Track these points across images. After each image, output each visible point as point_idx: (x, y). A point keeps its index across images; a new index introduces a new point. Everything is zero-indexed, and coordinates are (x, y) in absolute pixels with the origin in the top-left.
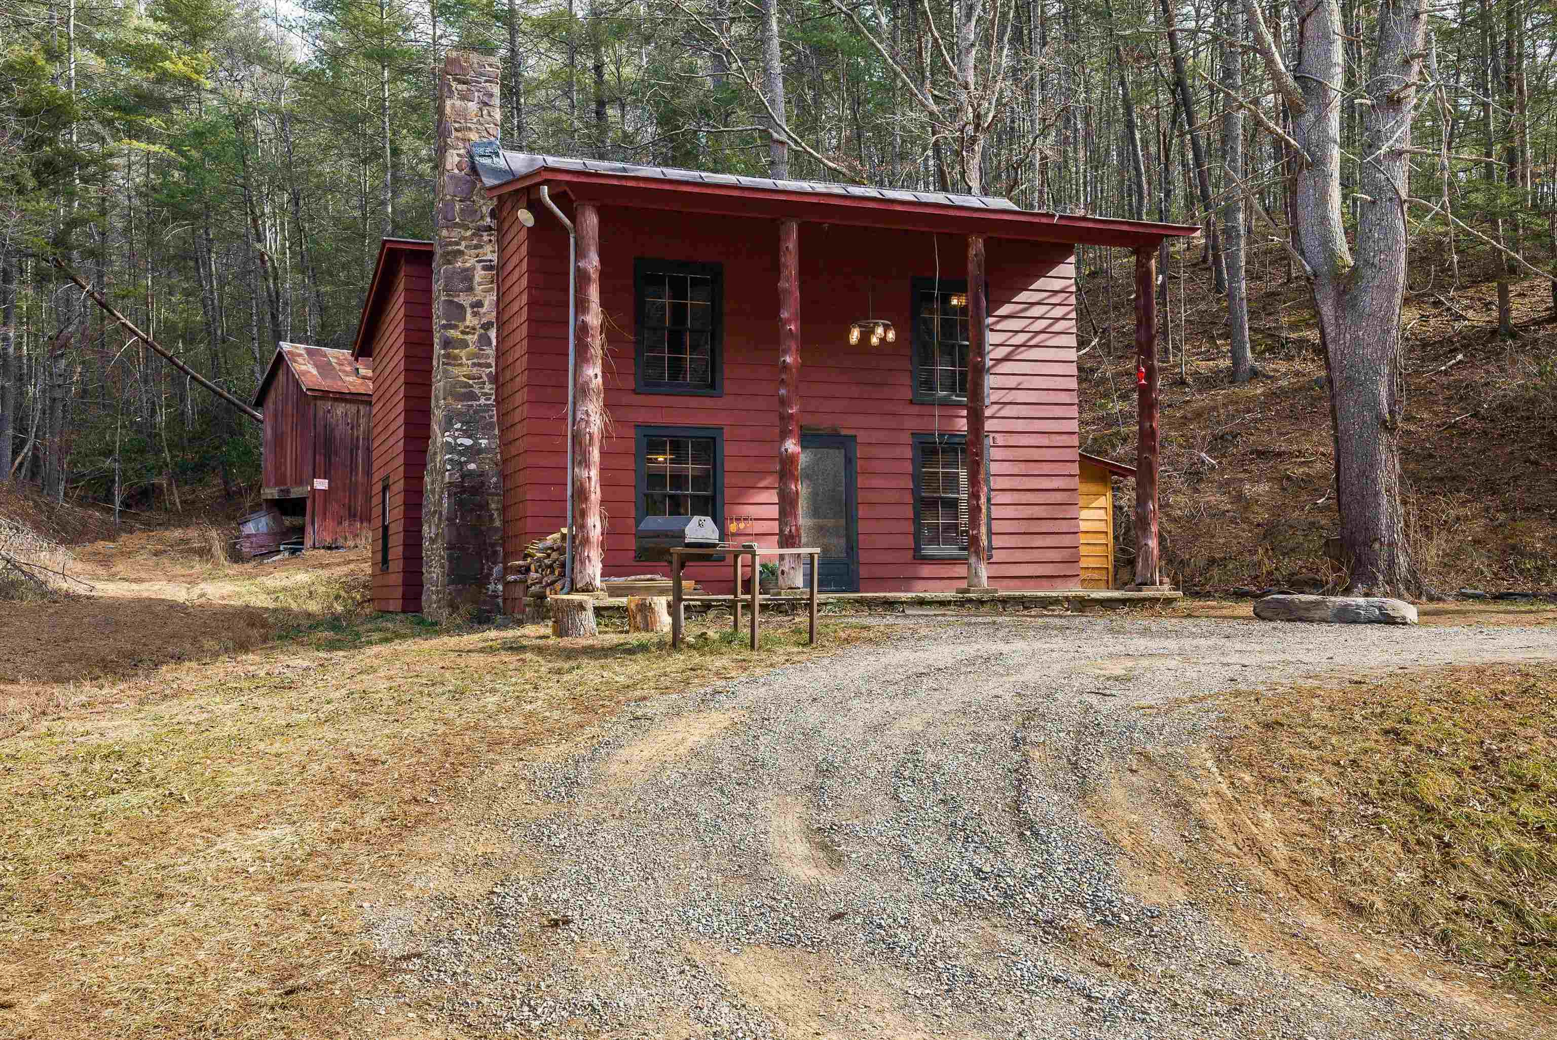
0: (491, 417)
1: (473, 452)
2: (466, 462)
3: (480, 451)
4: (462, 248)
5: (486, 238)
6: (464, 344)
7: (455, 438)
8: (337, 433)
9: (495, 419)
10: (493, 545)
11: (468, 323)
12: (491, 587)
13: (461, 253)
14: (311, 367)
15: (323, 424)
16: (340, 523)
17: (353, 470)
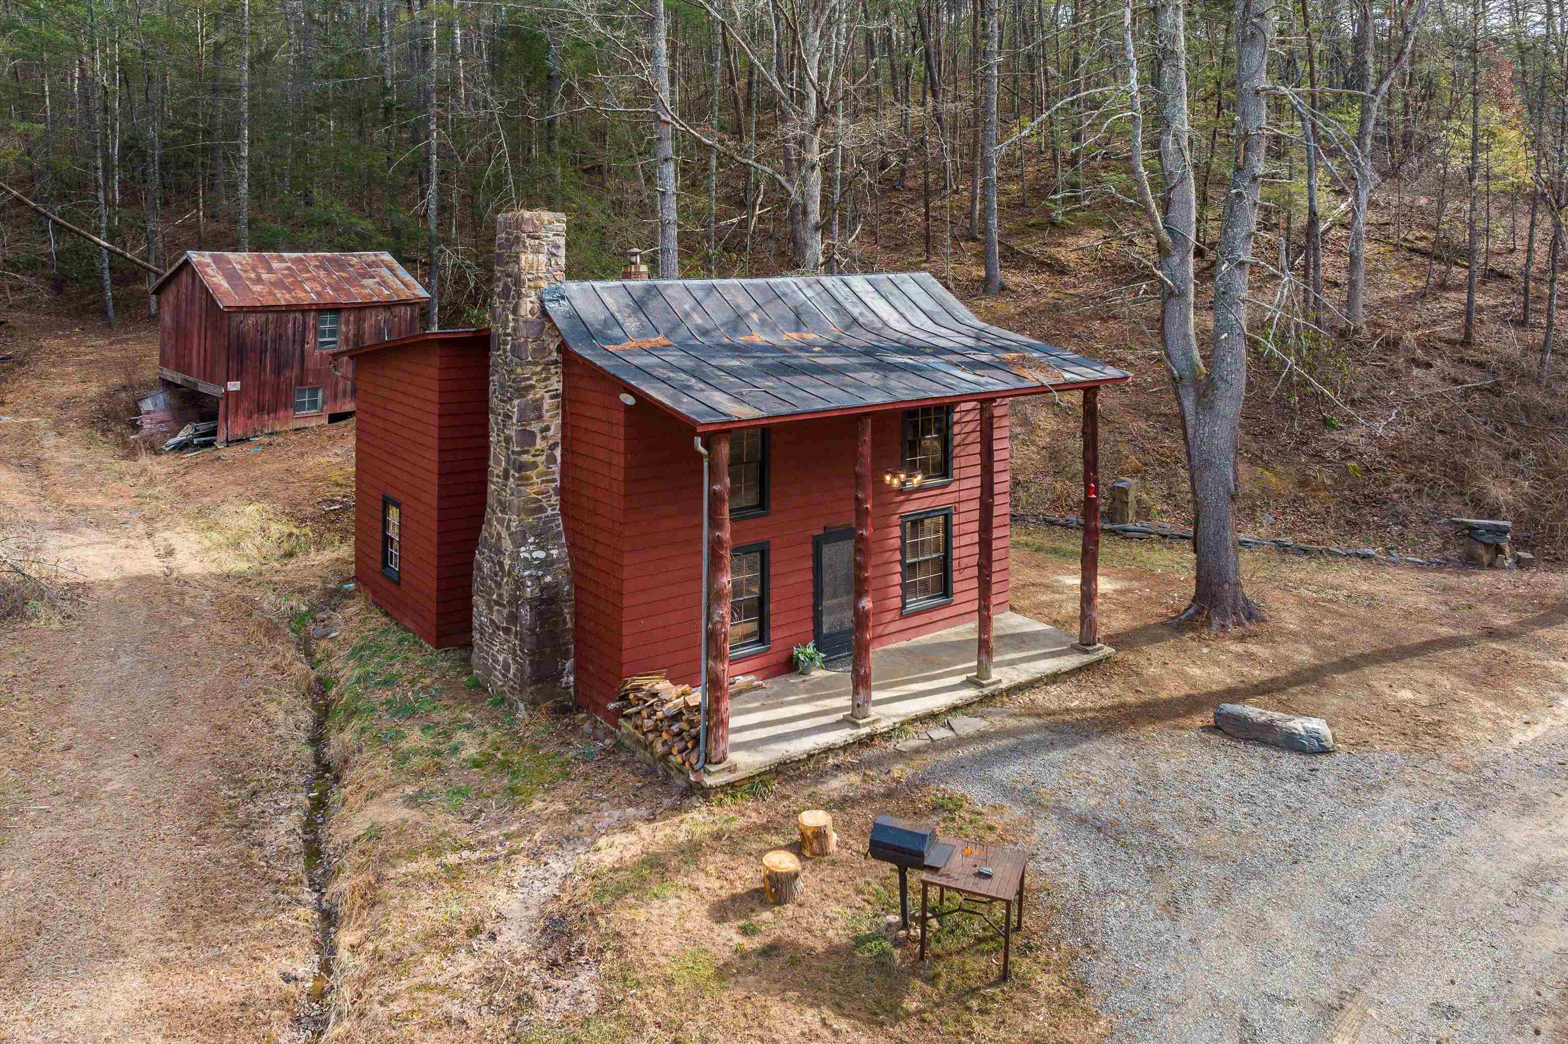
0: (558, 526)
1: (547, 564)
2: (543, 576)
3: (552, 563)
4: (532, 382)
5: (553, 371)
6: (534, 465)
7: (531, 553)
8: (248, 340)
9: (561, 528)
10: (565, 644)
11: (538, 447)
12: (564, 680)
13: (532, 387)
14: (220, 277)
15: (235, 332)
16: (250, 417)
17: (262, 368)
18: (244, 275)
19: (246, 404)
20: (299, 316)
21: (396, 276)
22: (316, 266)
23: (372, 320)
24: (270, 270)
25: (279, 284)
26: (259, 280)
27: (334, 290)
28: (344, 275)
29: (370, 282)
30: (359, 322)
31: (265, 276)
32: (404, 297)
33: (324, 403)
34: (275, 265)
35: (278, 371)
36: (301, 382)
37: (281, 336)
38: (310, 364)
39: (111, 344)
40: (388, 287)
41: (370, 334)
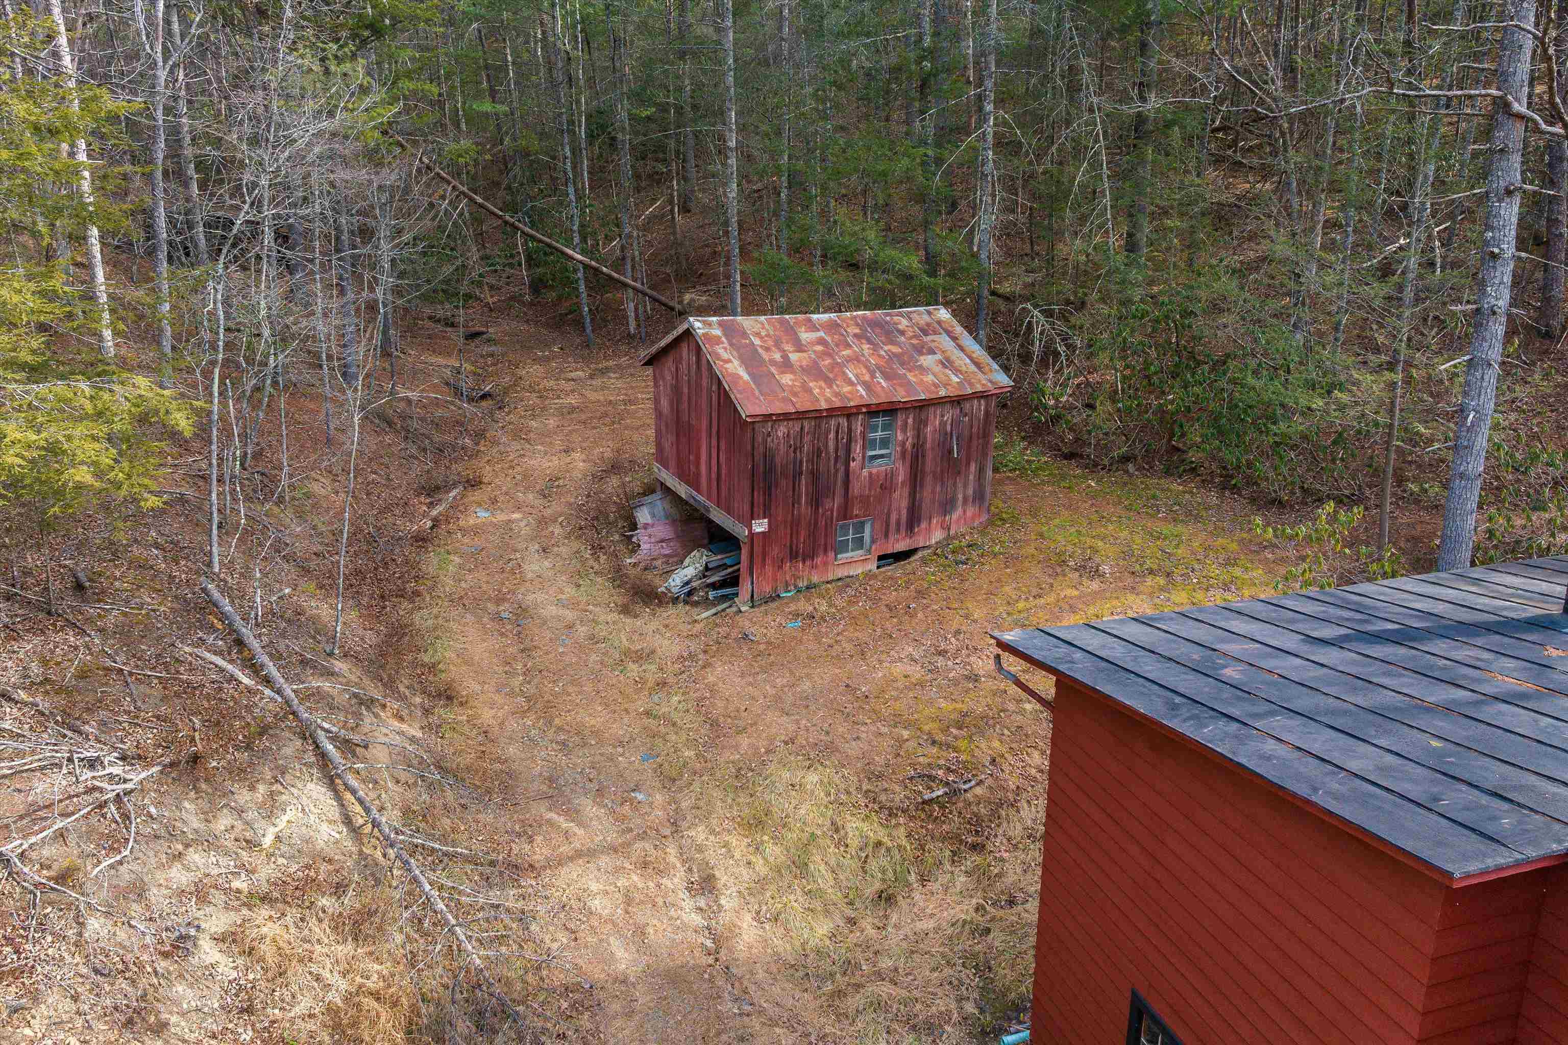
8: (778, 460)
14: (736, 363)
15: (761, 449)
16: (780, 567)
17: (796, 501)
18: (765, 355)
19: (775, 551)
20: (844, 422)
21: (962, 349)
22: (855, 335)
23: (936, 420)
24: (800, 347)
25: (813, 371)
26: (786, 365)
27: (887, 377)
28: (895, 349)
29: (927, 361)
30: (921, 424)
31: (794, 357)
32: (979, 388)
33: (873, 541)
34: (806, 336)
35: (816, 502)
36: (845, 513)
37: (819, 453)
38: (856, 489)
39: (592, 377)
40: (957, 371)
41: (933, 440)
